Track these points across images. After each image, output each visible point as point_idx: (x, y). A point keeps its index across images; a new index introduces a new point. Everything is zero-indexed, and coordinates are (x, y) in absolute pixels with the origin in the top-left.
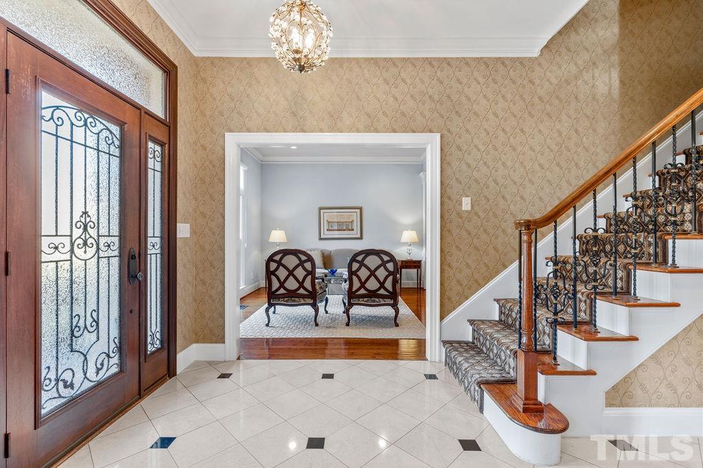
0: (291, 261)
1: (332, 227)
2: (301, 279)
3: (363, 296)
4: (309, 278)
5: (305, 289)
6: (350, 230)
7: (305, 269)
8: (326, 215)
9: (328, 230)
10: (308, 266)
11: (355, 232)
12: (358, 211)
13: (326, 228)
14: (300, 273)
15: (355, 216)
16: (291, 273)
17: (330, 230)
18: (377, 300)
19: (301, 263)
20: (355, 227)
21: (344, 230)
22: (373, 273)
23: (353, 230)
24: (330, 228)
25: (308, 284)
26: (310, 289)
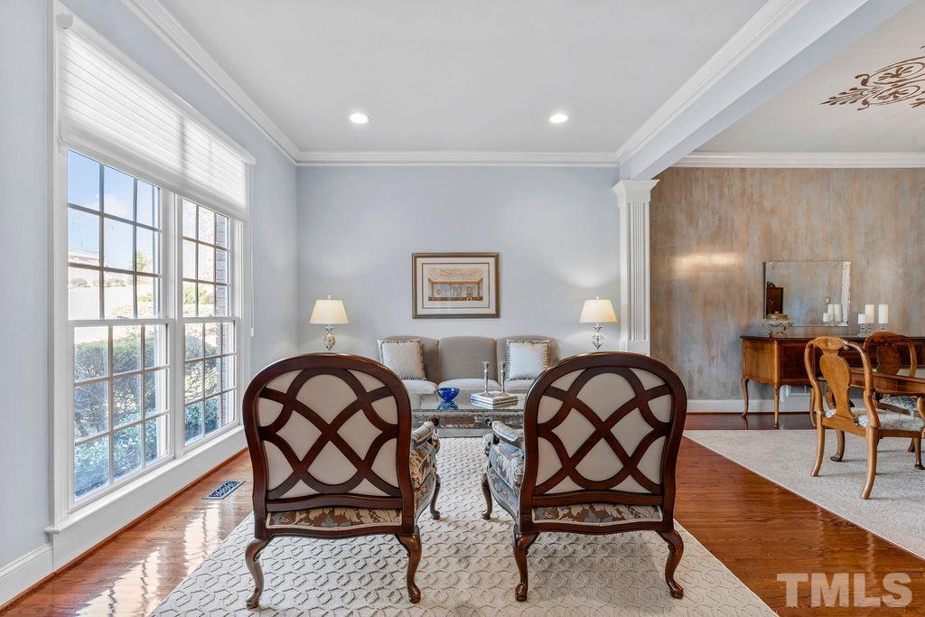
0: (328, 395)
1: (438, 292)
2: (362, 453)
3: (566, 500)
4: (390, 447)
5: (377, 480)
6: (475, 299)
7: (374, 419)
8: (429, 270)
9: (430, 299)
10: (386, 409)
11: (484, 303)
12: (492, 261)
13: (427, 294)
14: (359, 433)
15: (485, 269)
16: (329, 433)
17: (436, 299)
18: (610, 510)
19: (364, 402)
20: (484, 294)
21: (464, 299)
22: (603, 430)
23: (481, 299)
24: (436, 296)
25: (385, 466)
26: (392, 479)
